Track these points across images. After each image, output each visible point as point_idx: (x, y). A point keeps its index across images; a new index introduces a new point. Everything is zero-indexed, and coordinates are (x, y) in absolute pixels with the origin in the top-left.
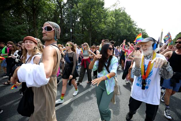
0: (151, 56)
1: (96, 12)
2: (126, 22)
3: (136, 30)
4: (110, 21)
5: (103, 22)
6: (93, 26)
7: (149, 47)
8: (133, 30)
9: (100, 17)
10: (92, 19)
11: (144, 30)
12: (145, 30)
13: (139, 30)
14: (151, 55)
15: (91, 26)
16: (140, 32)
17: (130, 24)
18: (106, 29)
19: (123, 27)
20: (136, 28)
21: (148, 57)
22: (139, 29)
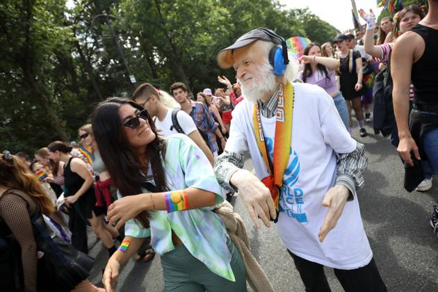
0: (278, 100)
1: (176, 10)
2: (257, 7)
3: (287, 16)
4: (219, 20)
5: (201, 27)
6: (182, 48)
7: (259, 67)
8: (279, 21)
9: (190, 18)
10: (172, 31)
11: (305, 10)
12: (308, 9)
13: (293, 14)
14: (275, 100)
15: (174, 52)
16: (298, 17)
17: (266, 9)
18: (214, 43)
19: (253, 21)
20: (284, 13)
21: (270, 108)
22: (293, 11)
